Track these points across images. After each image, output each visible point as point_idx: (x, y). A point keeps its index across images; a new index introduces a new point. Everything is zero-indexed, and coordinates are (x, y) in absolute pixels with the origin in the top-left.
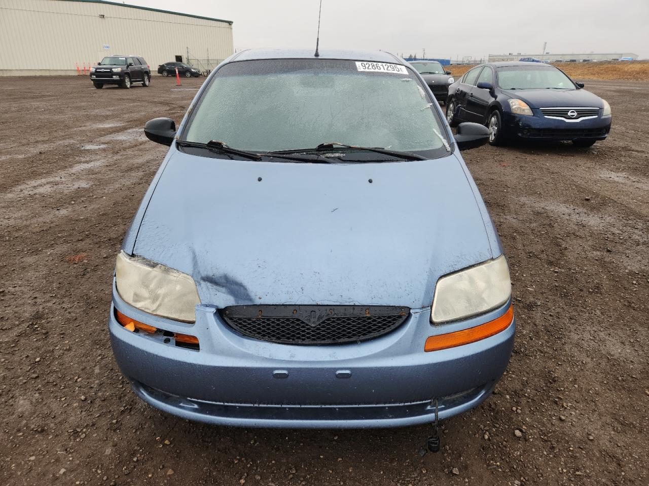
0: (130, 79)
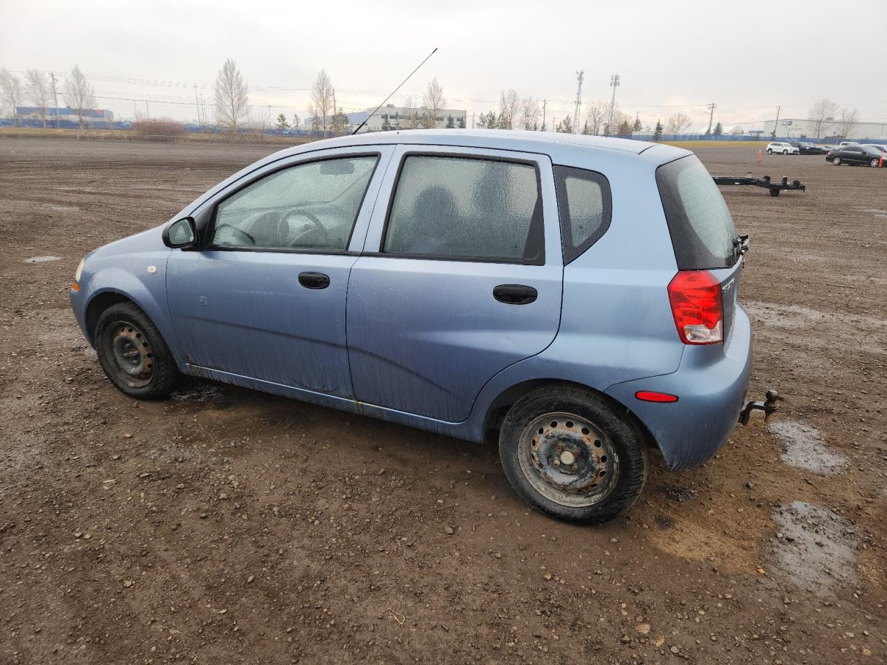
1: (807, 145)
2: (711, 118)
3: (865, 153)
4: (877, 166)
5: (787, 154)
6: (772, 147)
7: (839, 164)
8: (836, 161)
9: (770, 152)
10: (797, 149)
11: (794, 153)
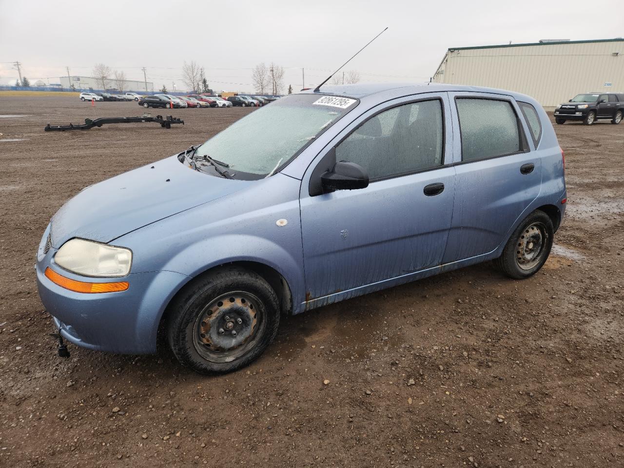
0: (595, 116)
1: (108, 95)
2: (20, 74)
3: (161, 100)
4: (170, 108)
5: (96, 101)
6: (83, 96)
7: (148, 107)
8: (146, 105)
9: (83, 99)
10: (102, 98)
11: (101, 100)
